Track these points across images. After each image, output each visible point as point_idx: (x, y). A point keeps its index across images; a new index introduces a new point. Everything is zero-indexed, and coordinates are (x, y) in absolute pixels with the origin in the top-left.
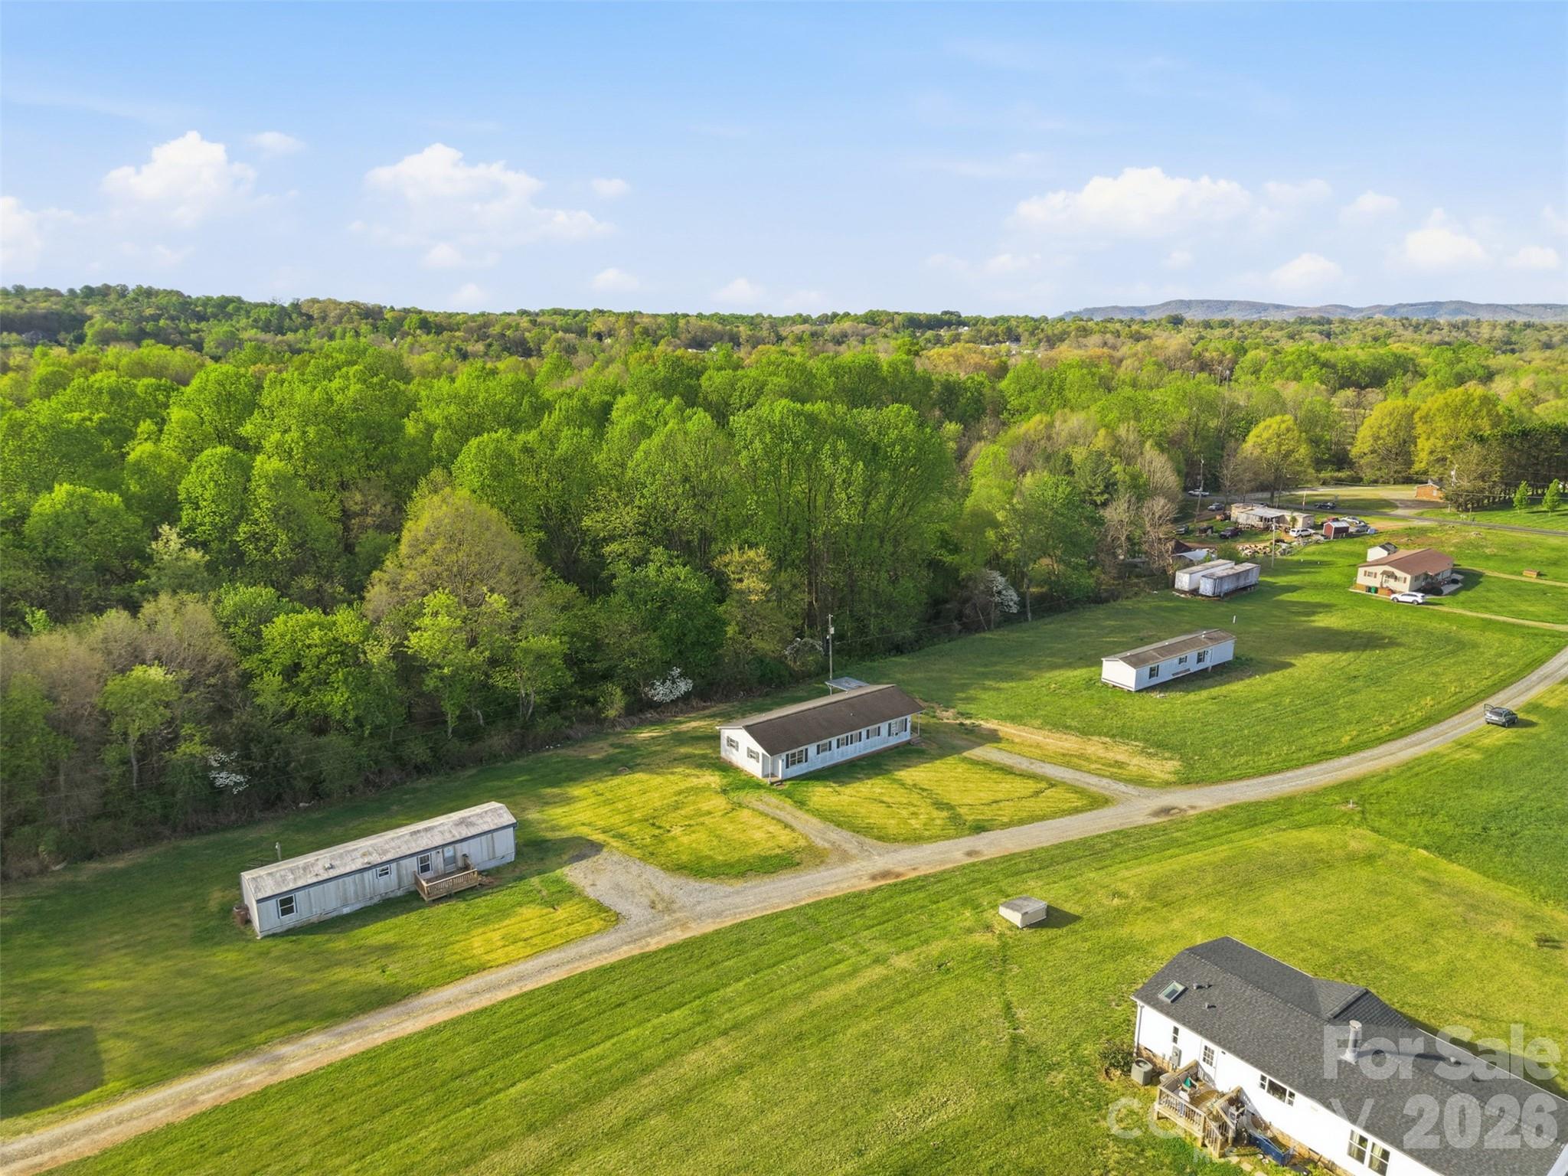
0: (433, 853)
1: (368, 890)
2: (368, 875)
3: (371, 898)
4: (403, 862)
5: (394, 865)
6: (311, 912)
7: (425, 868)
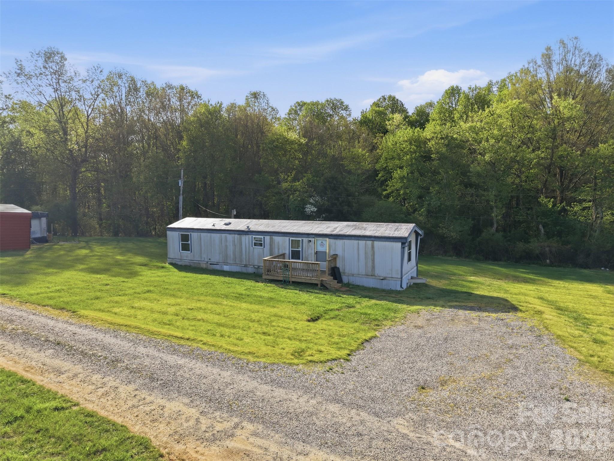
0: (305, 240)
1: (244, 256)
2: (246, 239)
3: (246, 266)
4: (277, 239)
5: (267, 238)
6: (201, 257)
7: (296, 255)
